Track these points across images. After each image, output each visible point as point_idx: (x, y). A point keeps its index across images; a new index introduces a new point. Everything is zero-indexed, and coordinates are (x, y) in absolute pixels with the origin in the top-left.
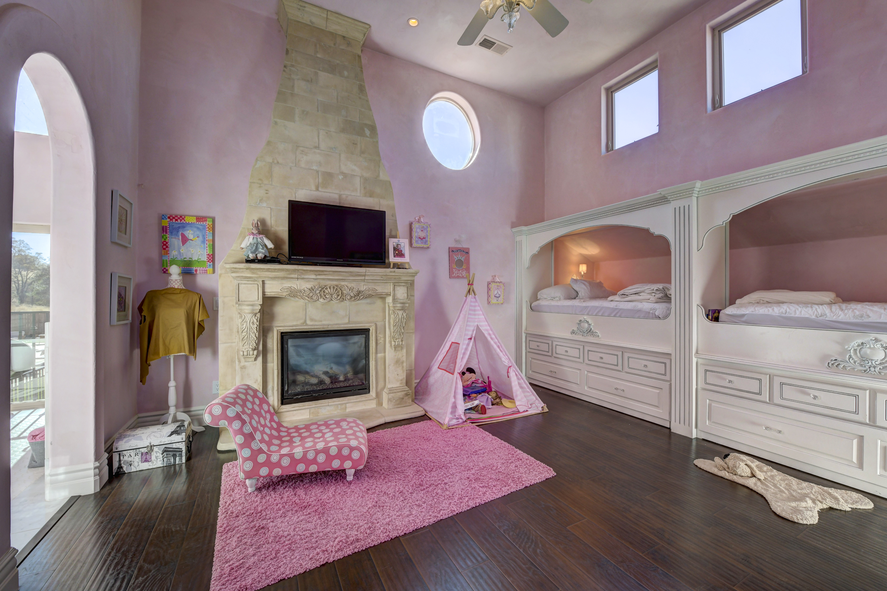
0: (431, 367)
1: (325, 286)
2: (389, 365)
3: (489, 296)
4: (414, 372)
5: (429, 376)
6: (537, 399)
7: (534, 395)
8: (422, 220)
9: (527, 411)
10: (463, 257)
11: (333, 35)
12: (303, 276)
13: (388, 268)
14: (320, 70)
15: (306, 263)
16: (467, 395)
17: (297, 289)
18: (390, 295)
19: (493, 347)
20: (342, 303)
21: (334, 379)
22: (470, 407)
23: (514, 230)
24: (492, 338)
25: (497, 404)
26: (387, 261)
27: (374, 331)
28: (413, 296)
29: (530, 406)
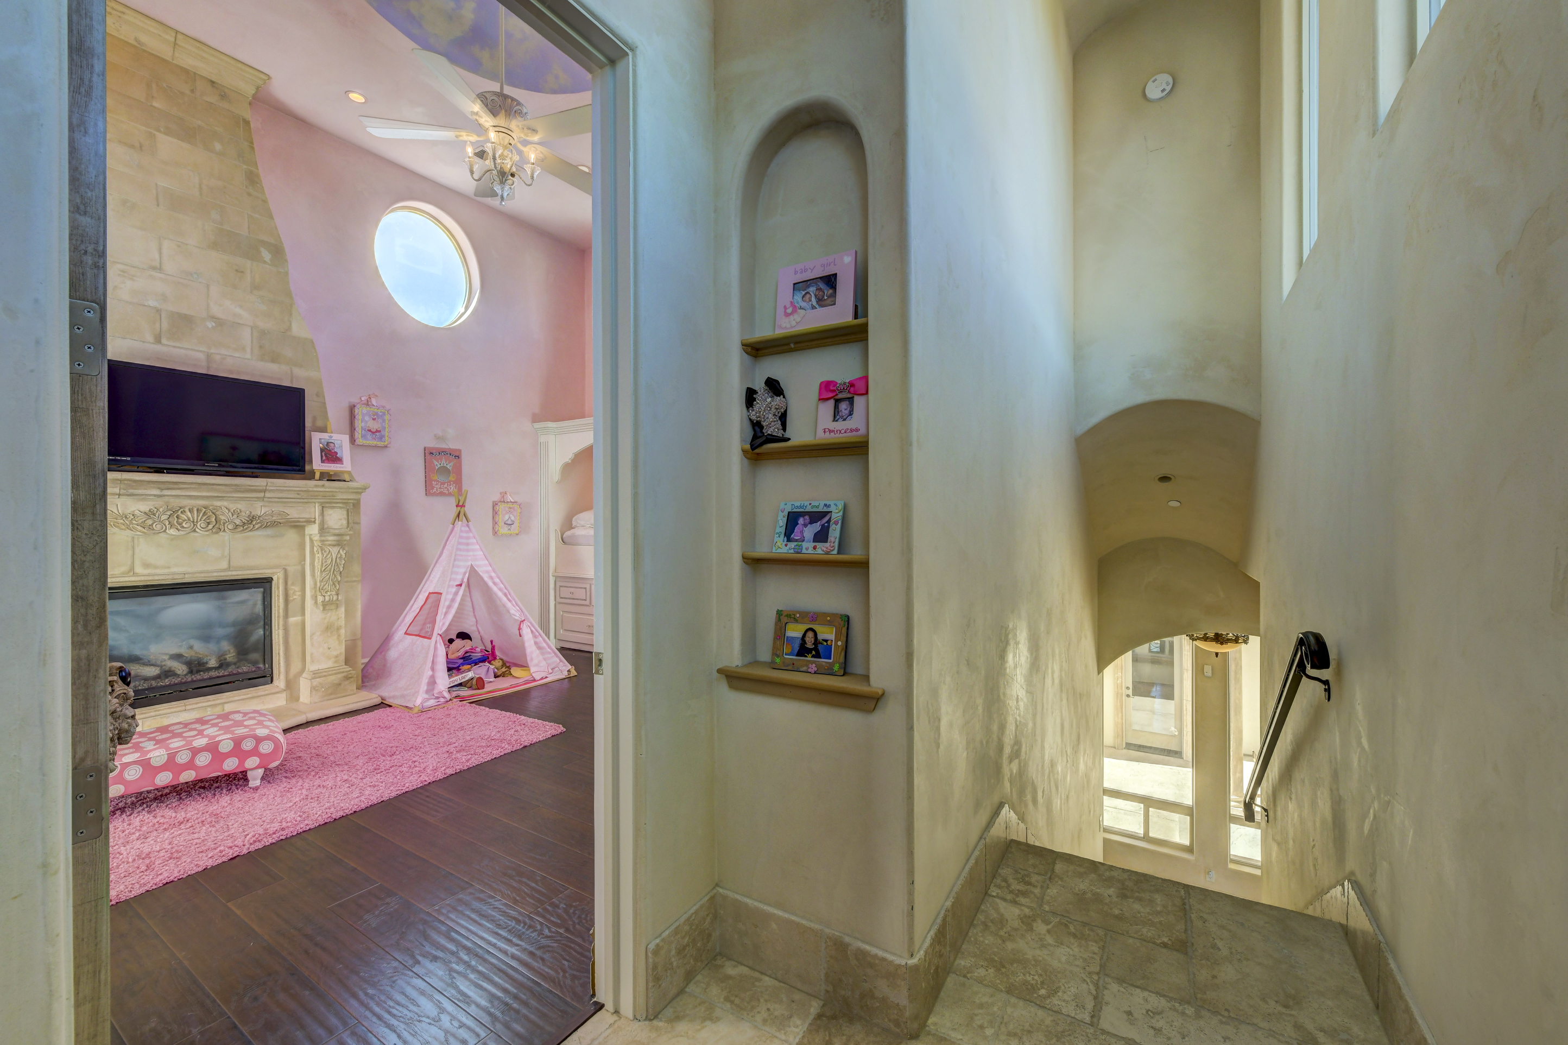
0: (393, 635)
1: (181, 508)
2: (312, 635)
3: (495, 523)
4: (359, 643)
5: (388, 649)
6: (561, 661)
7: (557, 656)
8: (374, 401)
9: (546, 677)
10: (449, 463)
11: (190, 76)
12: (131, 491)
13: (310, 479)
14: (159, 131)
15: (136, 469)
16: (452, 668)
17: (117, 512)
18: (314, 522)
19: (496, 595)
20: (216, 536)
21: (196, 666)
22: (459, 682)
23: (537, 425)
24: (495, 584)
25: (503, 675)
26: (307, 468)
27: (281, 581)
28: (359, 523)
29: (550, 671)
